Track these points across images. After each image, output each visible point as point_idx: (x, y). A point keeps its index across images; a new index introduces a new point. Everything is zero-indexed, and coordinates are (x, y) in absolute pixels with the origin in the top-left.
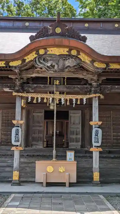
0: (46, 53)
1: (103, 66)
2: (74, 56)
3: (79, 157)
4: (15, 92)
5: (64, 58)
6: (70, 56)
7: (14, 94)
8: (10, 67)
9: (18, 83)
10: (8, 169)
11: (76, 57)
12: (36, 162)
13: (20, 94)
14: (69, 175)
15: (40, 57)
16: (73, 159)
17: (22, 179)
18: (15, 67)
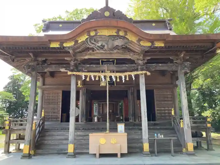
0: (96, 35)
1: (149, 44)
2: (122, 36)
3: (129, 129)
4: (70, 71)
5: (113, 39)
6: (118, 37)
7: (69, 73)
8: (64, 47)
9: (72, 63)
10: (65, 142)
11: (124, 38)
12: (90, 135)
13: (75, 73)
14: (120, 146)
15: (91, 38)
16: (124, 131)
17: (77, 151)
18: (69, 48)
